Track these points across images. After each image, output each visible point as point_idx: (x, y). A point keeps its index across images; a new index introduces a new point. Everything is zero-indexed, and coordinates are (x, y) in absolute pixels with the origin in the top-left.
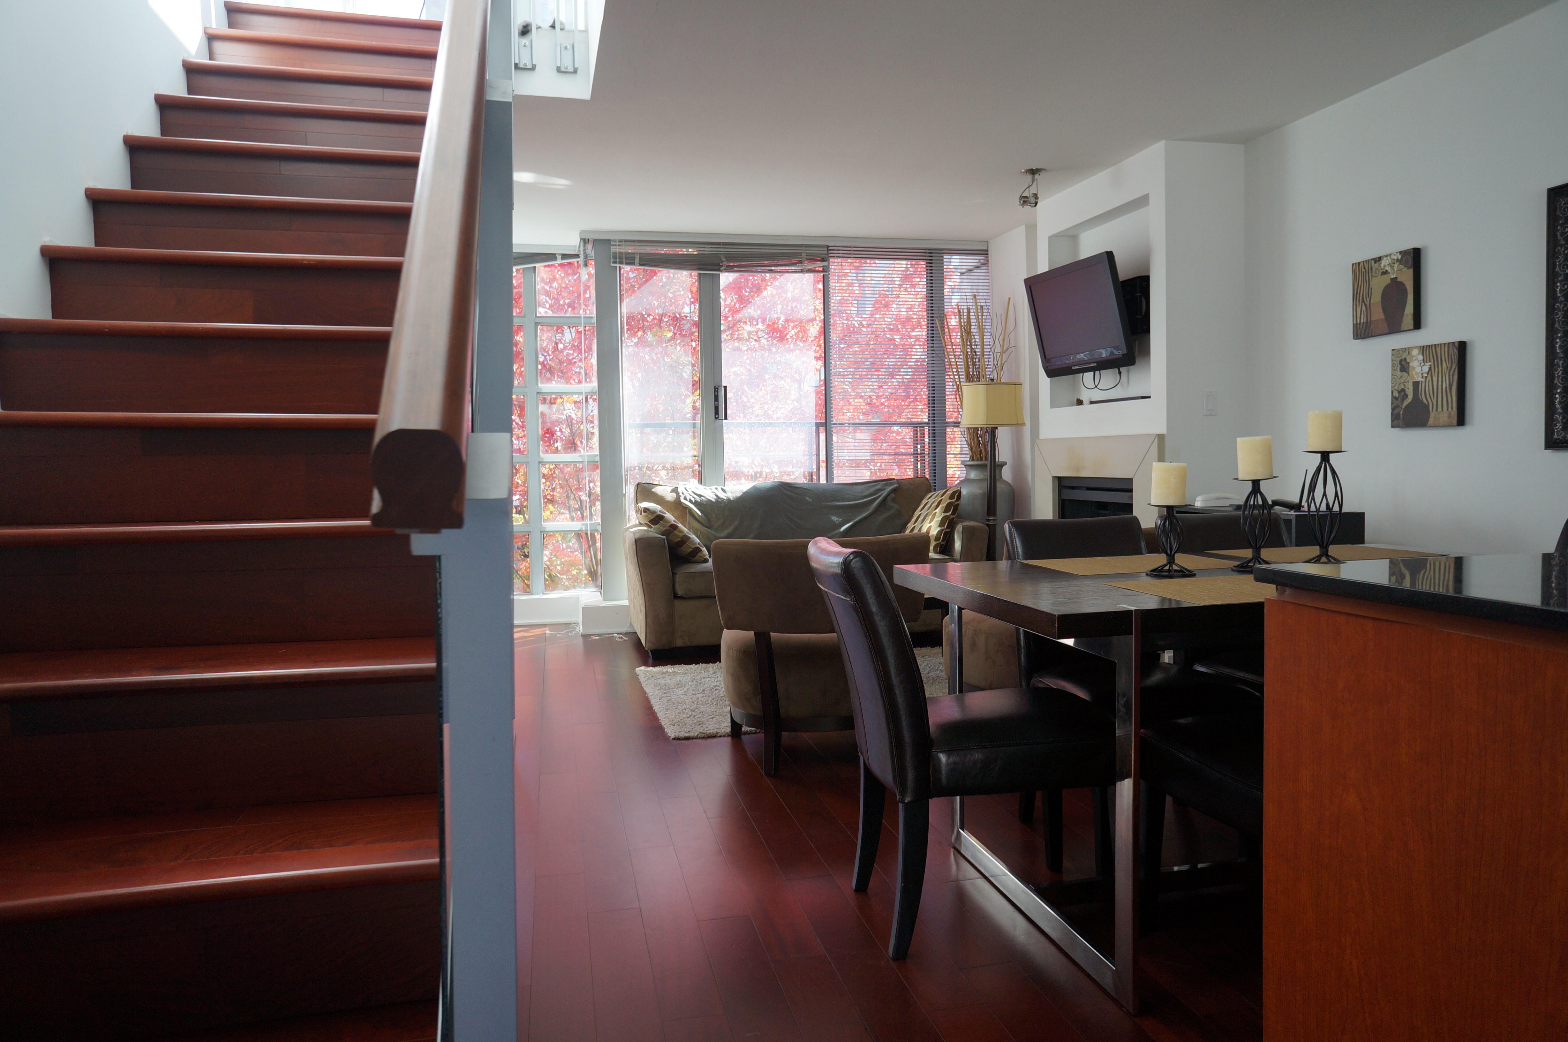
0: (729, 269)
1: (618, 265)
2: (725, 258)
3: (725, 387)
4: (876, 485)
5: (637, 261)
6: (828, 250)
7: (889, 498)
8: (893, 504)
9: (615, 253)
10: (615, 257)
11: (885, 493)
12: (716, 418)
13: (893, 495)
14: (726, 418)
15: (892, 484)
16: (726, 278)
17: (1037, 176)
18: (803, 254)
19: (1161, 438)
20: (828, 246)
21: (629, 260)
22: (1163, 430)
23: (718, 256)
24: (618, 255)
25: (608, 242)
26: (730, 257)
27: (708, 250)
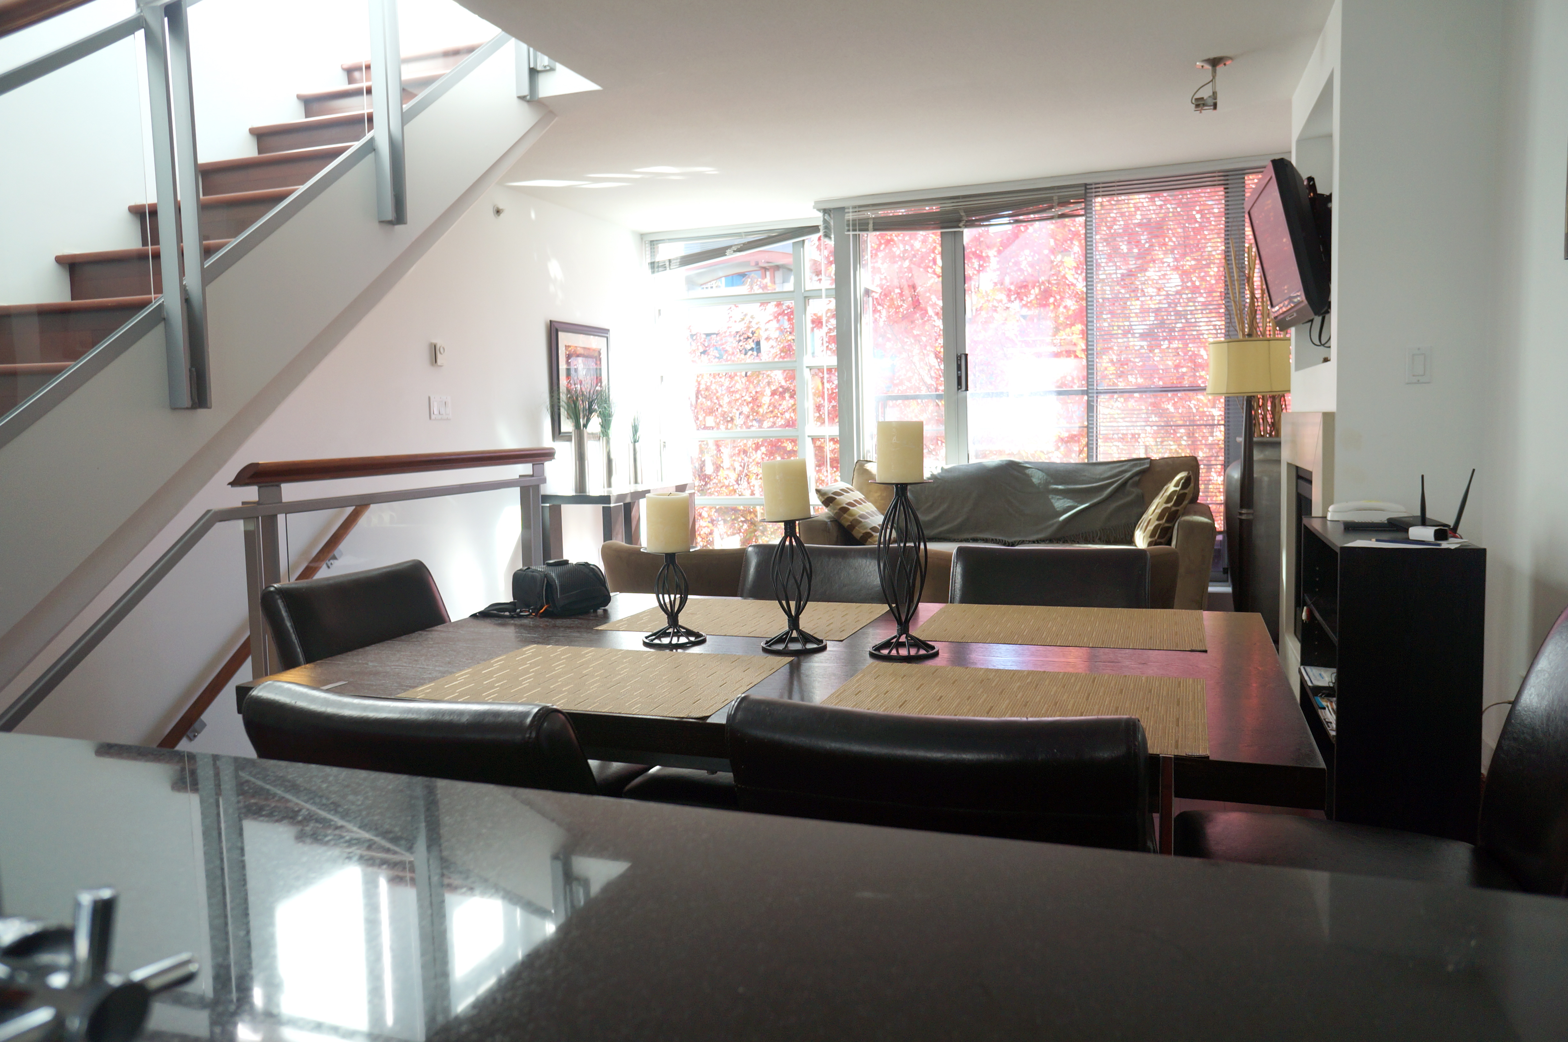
0: (970, 224)
1: (851, 233)
2: (965, 212)
3: (966, 355)
4: (1122, 466)
5: (871, 226)
6: (1086, 189)
7: (1131, 482)
8: (1132, 490)
9: (848, 221)
10: (848, 225)
11: (1128, 475)
12: (958, 389)
13: (1137, 478)
14: (967, 389)
15: (1141, 465)
16: (969, 234)
17: (1220, 68)
18: (1055, 198)
19: (1328, 418)
20: (1086, 185)
21: (862, 226)
22: (1331, 406)
23: (956, 211)
24: (851, 222)
25: (842, 209)
26: (970, 212)
27: (949, 206)
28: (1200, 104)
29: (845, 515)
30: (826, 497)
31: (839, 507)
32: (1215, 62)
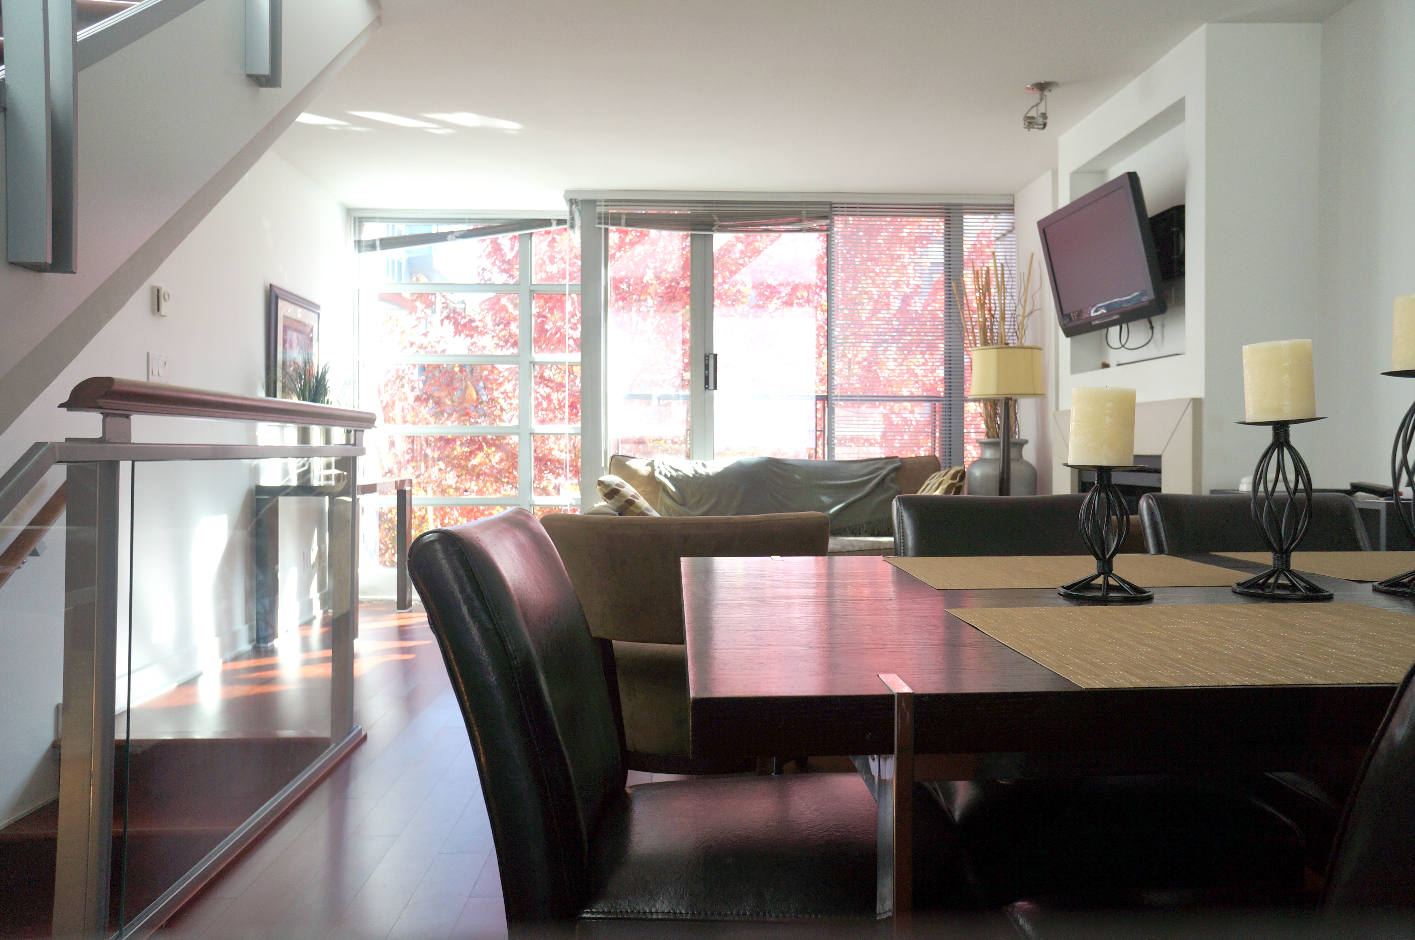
0: (723, 229)
1: (603, 226)
2: (718, 217)
3: (716, 355)
4: (876, 464)
5: (623, 221)
6: (831, 207)
7: (889, 477)
8: (892, 485)
9: (600, 214)
10: (600, 218)
11: (884, 472)
12: (706, 388)
13: (893, 475)
14: (715, 388)
15: (893, 463)
16: (720, 240)
17: (1046, 93)
18: (804, 212)
19: (1197, 403)
20: (831, 203)
21: (615, 220)
22: (1199, 393)
23: (710, 215)
24: (603, 215)
25: (593, 202)
26: (723, 217)
27: (700, 209)
28: (1030, 122)
29: (632, 508)
30: (610, 489)
31: (624, 500)
32: (1042, 87)
